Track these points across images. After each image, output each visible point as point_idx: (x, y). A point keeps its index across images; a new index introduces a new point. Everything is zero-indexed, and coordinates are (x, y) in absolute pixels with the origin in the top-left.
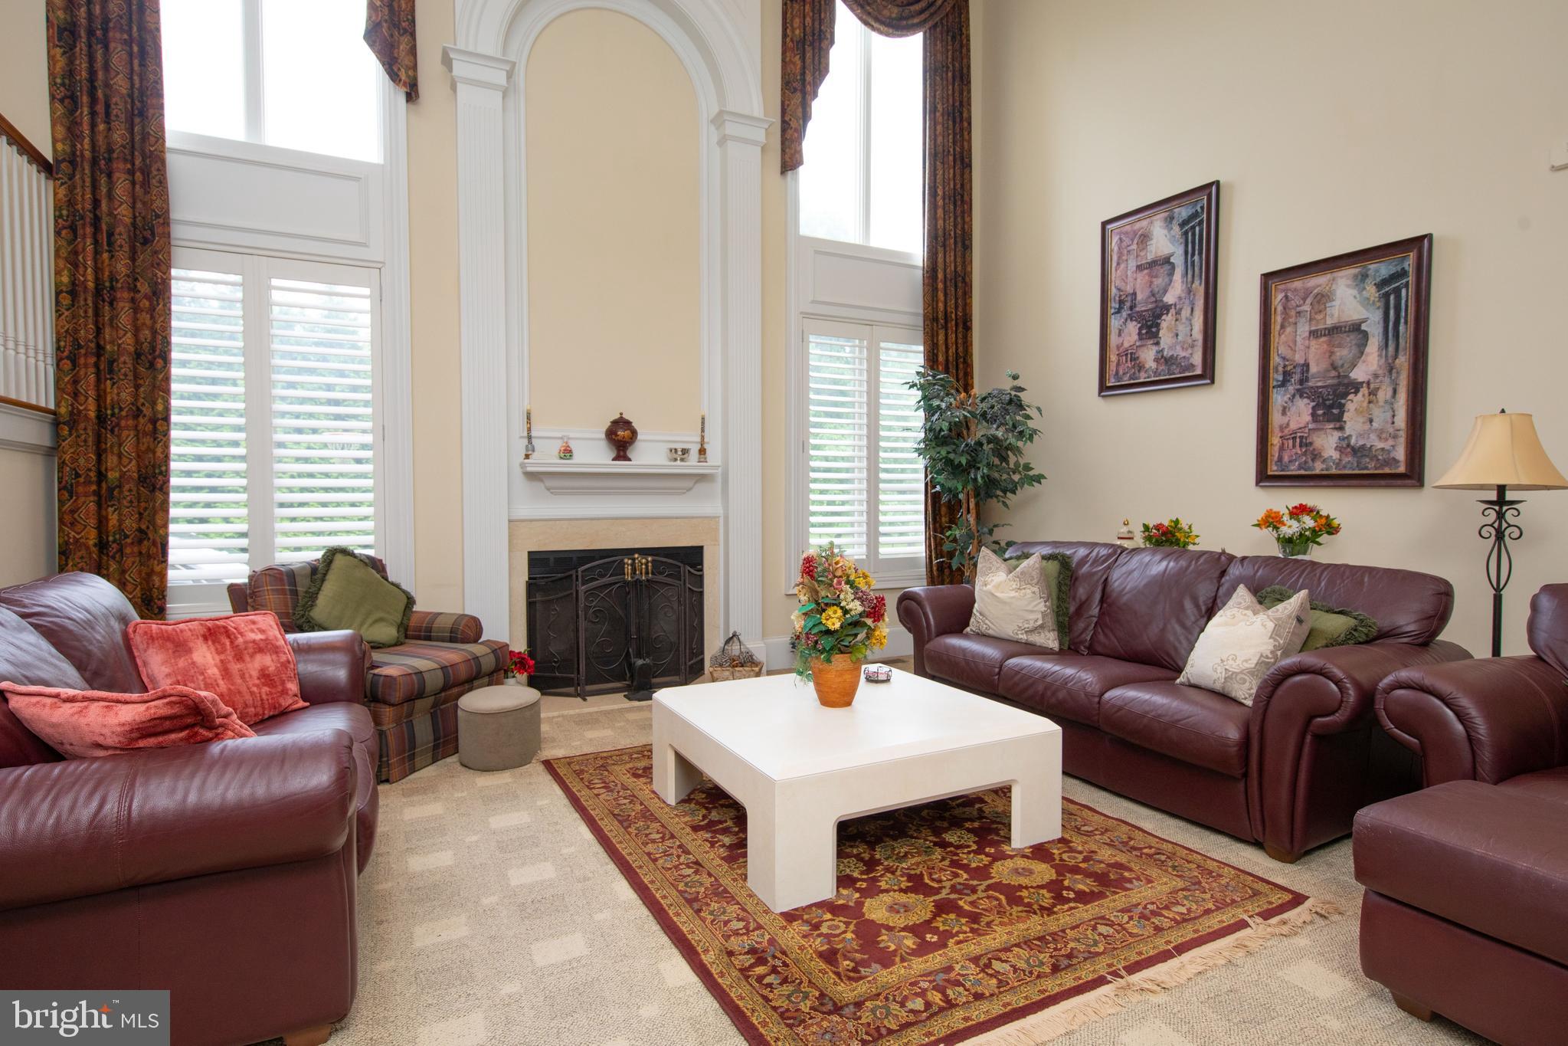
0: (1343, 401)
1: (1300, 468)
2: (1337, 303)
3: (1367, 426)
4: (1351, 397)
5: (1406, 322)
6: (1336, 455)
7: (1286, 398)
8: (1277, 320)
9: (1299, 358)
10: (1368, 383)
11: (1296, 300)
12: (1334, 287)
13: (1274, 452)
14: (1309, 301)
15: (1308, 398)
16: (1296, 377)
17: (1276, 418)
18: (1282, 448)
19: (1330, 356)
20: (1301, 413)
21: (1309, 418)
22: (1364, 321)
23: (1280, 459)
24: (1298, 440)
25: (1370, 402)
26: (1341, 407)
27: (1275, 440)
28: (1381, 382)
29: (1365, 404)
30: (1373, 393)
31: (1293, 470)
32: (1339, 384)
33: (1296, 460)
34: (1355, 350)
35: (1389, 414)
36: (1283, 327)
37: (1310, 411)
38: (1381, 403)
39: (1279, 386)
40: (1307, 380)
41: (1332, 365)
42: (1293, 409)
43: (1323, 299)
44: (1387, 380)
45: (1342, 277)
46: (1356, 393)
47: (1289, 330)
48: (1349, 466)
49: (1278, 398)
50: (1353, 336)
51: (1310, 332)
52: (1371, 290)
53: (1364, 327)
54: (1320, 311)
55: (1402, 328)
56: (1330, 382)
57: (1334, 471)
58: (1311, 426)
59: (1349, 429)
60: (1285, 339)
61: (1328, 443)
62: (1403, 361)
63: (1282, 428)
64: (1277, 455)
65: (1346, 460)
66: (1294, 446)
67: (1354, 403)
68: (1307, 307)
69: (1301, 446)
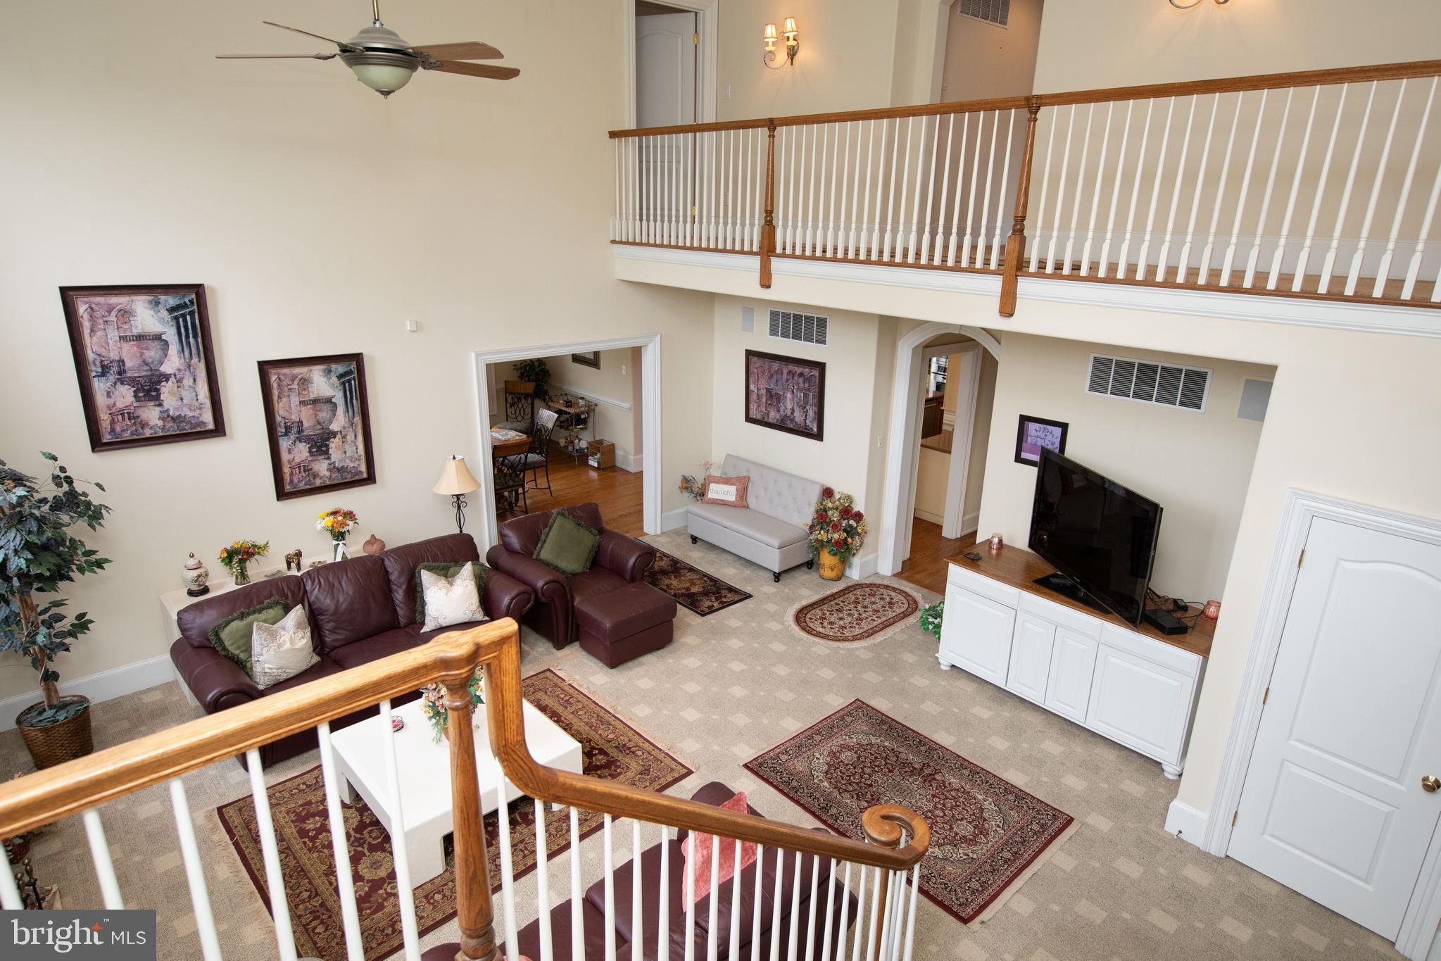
0: (327, 443)
1: (306, 484)
2: (315, 385)
3: (344, 455)
4: (332, 440)
5: (357, 399)
6: (328, 474)
7: (290, 443)
8: (275, 392)
9: (295, 418)
10: (341, 432)
11: (286, 381)
12: (311, 375)
13: (287, 478)
14: (296, 382)
15: (305, 442)
16: (295, 430)
17: (285, 456)
18: (291, 474)
19: (316, 417)
20: (302, 452)
21: (308, 454)
22: (334, 397)
23: (291, 481)
24: (302, 468)
25: (343, 442)
26: (327, 446)
27: (286, 470)
28: (348, 431)
29: (341, 444)
30: (344, 437)
31: (302, 486)
32: (323, 433)
33: (302, 480)
34: (330, 413)
35: (355, 448)
36: (279, 397)
37: (308, 450)
38: (349, 442)
39: (283, 436)
40: (302, 431)
41: (318, 422)
42: (296, 450)
43: (305, 382)
44: (351, 430)
45: (316, 370)
46: (335, 437)
47: (284, 400)
48: (336, 479)
49: (284, 444)
50: (328, 405)
51: (300, 402)
52: (334, 379)
53: (333, 400)
54: (305, 389)
55: (355, 402)
56: (317, 432)
57: (328, 483)
58: (309, 459)
59: (333, 458)
60: (283, 406)
61: (322, 467)
62: (358, 420)
63: (289, 462)
64: (289, 479)
65: (334, 475)
66: (300, 472)
67: (334, 444)
68: (295, 386)
69: (304, 472)
